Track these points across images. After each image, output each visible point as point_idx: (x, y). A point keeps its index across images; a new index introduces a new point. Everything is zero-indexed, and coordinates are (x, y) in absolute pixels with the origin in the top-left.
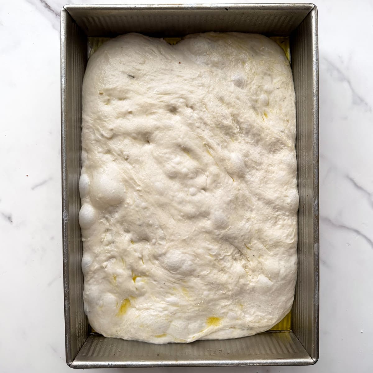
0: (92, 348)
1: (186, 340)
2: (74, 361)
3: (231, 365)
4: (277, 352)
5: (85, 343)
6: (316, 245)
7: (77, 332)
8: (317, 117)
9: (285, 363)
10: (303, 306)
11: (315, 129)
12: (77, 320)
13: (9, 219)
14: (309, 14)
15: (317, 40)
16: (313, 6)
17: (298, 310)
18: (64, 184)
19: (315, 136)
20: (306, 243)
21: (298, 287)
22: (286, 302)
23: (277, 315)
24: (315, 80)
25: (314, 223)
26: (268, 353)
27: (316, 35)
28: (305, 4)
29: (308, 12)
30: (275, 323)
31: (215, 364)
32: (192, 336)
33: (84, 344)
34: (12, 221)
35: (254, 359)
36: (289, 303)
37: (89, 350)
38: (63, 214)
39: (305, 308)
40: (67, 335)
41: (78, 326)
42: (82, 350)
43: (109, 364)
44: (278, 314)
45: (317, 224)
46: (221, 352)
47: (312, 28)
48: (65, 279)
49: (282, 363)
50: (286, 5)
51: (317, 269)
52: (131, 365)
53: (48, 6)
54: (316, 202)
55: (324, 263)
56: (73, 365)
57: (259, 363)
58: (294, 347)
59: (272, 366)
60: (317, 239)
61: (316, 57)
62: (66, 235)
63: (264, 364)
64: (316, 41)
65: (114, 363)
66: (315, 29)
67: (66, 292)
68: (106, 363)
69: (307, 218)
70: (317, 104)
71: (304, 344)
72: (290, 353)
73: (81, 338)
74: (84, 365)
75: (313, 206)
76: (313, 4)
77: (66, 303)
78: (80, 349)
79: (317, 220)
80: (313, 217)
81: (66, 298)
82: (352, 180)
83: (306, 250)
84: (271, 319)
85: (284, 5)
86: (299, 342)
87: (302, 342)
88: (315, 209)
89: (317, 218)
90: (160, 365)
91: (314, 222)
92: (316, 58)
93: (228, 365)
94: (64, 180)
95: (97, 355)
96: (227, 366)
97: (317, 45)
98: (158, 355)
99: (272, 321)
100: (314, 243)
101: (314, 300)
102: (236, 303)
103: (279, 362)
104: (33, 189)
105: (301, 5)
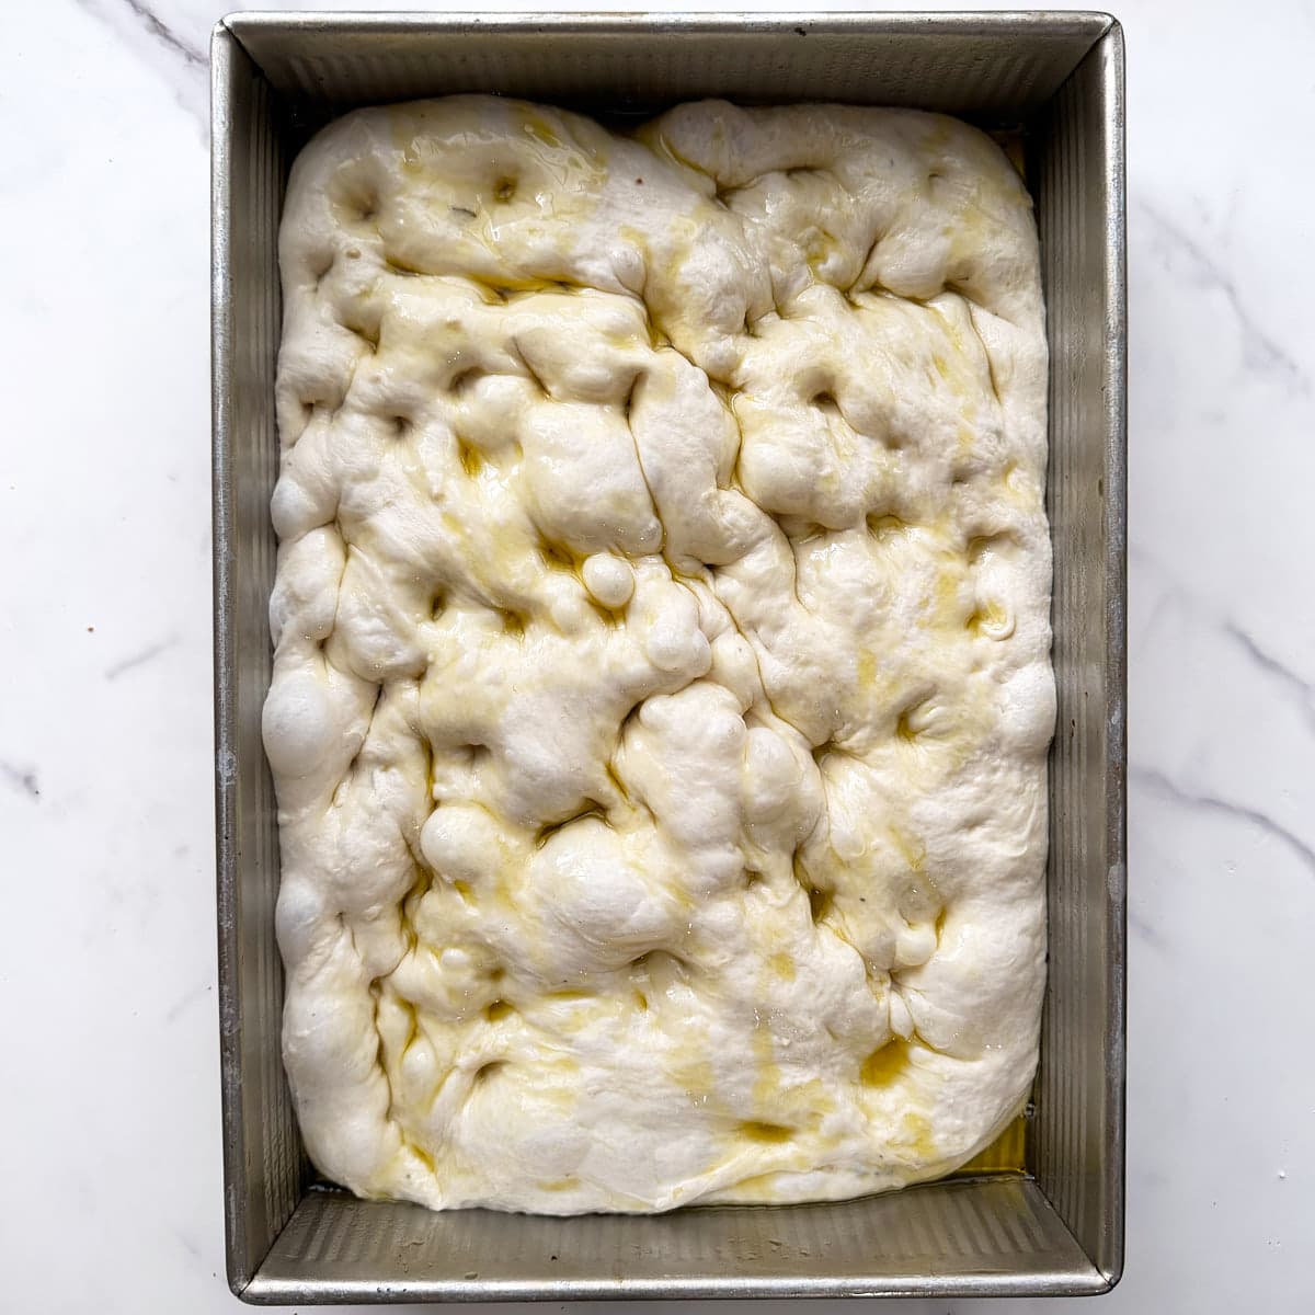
0: (320, 1234)
1: (651, 1201)
2: (256, 1277)
3: (812, 1295)
4: (976, 1249)
5: (296, 1216)
6: (1115, 870)
7: (267, 1176)
8: (1120, 416)
9: (1003, 1287)
10: (1068, 1085)
11: (1115, 458)
12: (265, 1132)
13: (28, 782)
14: (1095, 50)
15: (1122, 142)
16: (1110, 21)
17: (1052, 1100)
18: (222, 652)
19: (1115, 484)
20: (1080, 864)
21: (1052, 1019)
22: (1010, 1072)
23: (979, 1116)
24: (1115, 282)
25: (1108, 792)
26: (944, 1251)
27: (1118, 126)
28: (1079, 16)
29: (1090, 43)
30: (973, 1147)
31: (756, 1290)
32: (672, 1188)
33: (290, 1217)
34: (37, 793)
35: (892, 1274)
36: (1019, 1075)
37: (309, 1238)
38: (220, 758)
39: (1075, 1095)
40: (231, 1187)
41: (271, 1156)
42: (284, 1239)
43: (379, 1291)
44: (980, 1112)
45: (1119, 797)
46: (775, 1247)
47: (1104, 100)
48: (226, 988)
49: (993, 1287)
50: (1014, 17)
51: (1119, 956)
52: (458, 1294)
53: (159, 28)
54: (1117, 715)
55: (1147, 931)
56: (252, 1295)
57: (913, 1289)
58: (1038, 1233)
59: (959, 1296)
60: (1118, 850)
61: (1118, 201)
62: (228, 833)
63: (928, 1290)
64: (1118, 147)
65: (397, 1287)
66: (1115, 101)
67: (226, 1033)
68: (371, 1287)
69: (1083, 776)
70: (1120, 371)
71: (1072, 1222)
72: (1020, 1251)
73: (280, 1196)
74: (291, 1292)
75: (1105, 731)
76: (1110, 15)
77: (229, 1071)
78: (277, 1237)
79: (1119, 782)
80: (1105, 771)
81: (228, 1054)
82: (1244, 639)
83: (1080, 887)
84: (960, 1131)
85: (1007, 17)
86: (1055, 1215)
87: (1065, 1213)
88: (1110, 741)
89: (1121, 772)
90: (561, 1292)
91: (1108, 788)
92: (1119, 206)
93: (804, 1295)
94: (222, 638)
95: (339, 1258)
96: (798, 1298)
97: (1122, 161)
98: (554, 1258)
99: (963, 1138)
100: (1110, 862)
101: (1108, 1066)
102: (836, 1078)
103: (982, 1283)
104: (111, 675)
105: (1067, 18)
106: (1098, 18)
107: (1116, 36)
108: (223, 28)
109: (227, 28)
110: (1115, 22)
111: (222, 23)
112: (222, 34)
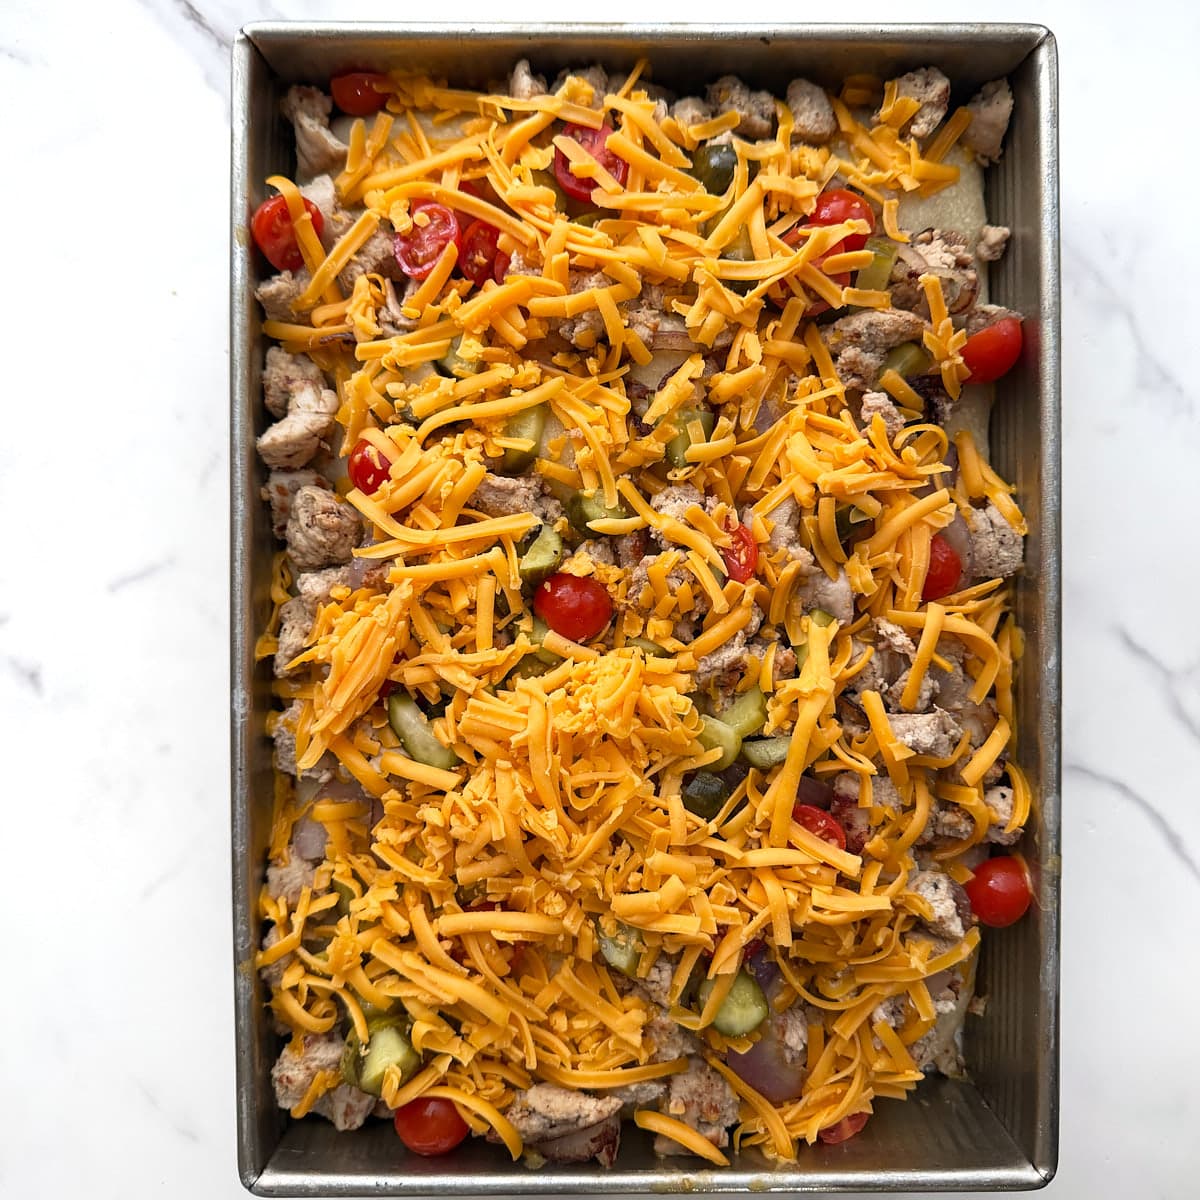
0: (321, 1130)
2: (265, 1172)
4: (922, 1146)
6: (1050, 802)
14: (1030, 59)
16: (1045, 32)
18: (238, 600)
19: (1050, 450)
29: (1026, 51)
37: (311, 1136)
38: (235, 697)
40: (243, 1089)
42: (288, 1136)
43: (377, 1185)
45: (1055, 734)
47: (1038, 103)
48: (239, 907)
50: (958, 28)
54: (1052, 661)
56: (261, 1188)
58: (976, 1131)
60: (1054, 783)
61: (1053, 195)
62: (242, 765)
65: (394, 1181)
66: (1050, 105)
67: (239, 948)
68: (369, 1180)
71: (1008, 1122)
72: (962, 1149)
74: (298, 1186)
76: (1044, 27)
77: (242, 982)
78: (283, 1134)
79: (1055, 721)
81: (240, 967)
85: (951, 28)
86: (993, 1114)
87: (1001, 1114)
88: (1047, 683)
89: (1055, 712)
92: (1053, 199)
94: (239, 587)
95: (339, 1154)
100: (1046, 794)
105: (1005, 30)
106: (1034, 30)
107: (1049, 46)
108: (242, 37)
109: (247, 36)
110: (1049, 34)
111: (242, 31)
112: (242, 42)
